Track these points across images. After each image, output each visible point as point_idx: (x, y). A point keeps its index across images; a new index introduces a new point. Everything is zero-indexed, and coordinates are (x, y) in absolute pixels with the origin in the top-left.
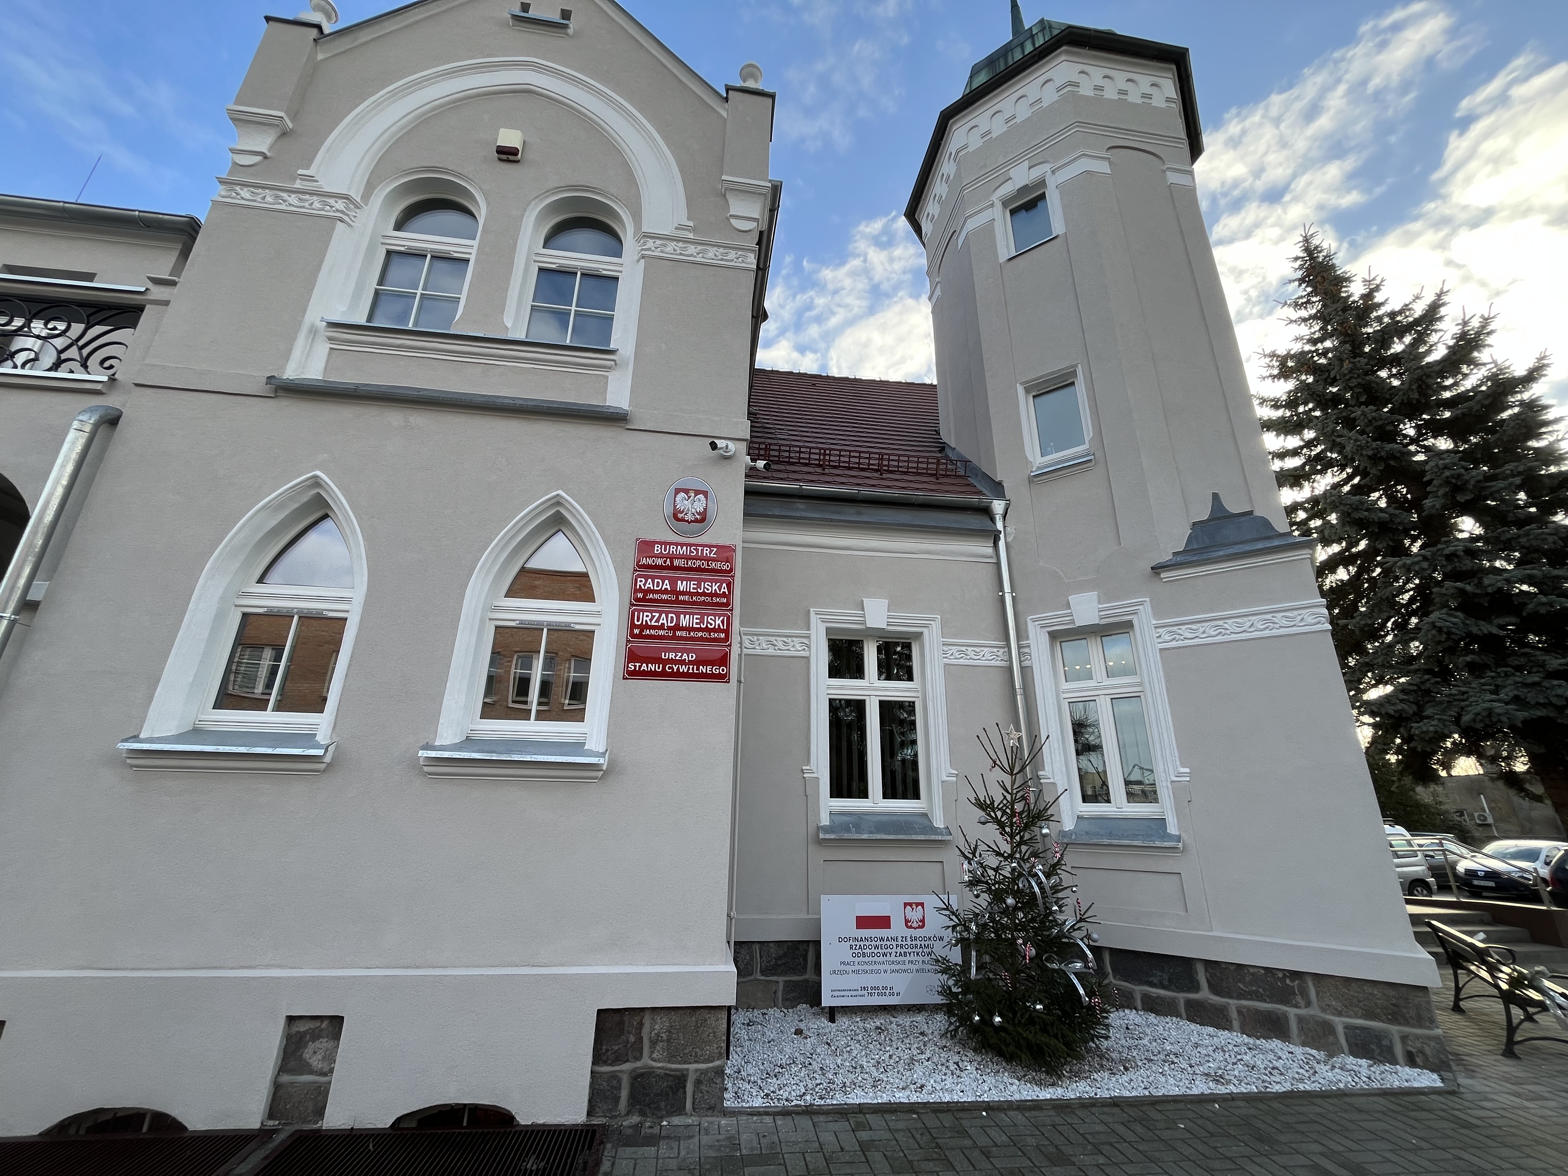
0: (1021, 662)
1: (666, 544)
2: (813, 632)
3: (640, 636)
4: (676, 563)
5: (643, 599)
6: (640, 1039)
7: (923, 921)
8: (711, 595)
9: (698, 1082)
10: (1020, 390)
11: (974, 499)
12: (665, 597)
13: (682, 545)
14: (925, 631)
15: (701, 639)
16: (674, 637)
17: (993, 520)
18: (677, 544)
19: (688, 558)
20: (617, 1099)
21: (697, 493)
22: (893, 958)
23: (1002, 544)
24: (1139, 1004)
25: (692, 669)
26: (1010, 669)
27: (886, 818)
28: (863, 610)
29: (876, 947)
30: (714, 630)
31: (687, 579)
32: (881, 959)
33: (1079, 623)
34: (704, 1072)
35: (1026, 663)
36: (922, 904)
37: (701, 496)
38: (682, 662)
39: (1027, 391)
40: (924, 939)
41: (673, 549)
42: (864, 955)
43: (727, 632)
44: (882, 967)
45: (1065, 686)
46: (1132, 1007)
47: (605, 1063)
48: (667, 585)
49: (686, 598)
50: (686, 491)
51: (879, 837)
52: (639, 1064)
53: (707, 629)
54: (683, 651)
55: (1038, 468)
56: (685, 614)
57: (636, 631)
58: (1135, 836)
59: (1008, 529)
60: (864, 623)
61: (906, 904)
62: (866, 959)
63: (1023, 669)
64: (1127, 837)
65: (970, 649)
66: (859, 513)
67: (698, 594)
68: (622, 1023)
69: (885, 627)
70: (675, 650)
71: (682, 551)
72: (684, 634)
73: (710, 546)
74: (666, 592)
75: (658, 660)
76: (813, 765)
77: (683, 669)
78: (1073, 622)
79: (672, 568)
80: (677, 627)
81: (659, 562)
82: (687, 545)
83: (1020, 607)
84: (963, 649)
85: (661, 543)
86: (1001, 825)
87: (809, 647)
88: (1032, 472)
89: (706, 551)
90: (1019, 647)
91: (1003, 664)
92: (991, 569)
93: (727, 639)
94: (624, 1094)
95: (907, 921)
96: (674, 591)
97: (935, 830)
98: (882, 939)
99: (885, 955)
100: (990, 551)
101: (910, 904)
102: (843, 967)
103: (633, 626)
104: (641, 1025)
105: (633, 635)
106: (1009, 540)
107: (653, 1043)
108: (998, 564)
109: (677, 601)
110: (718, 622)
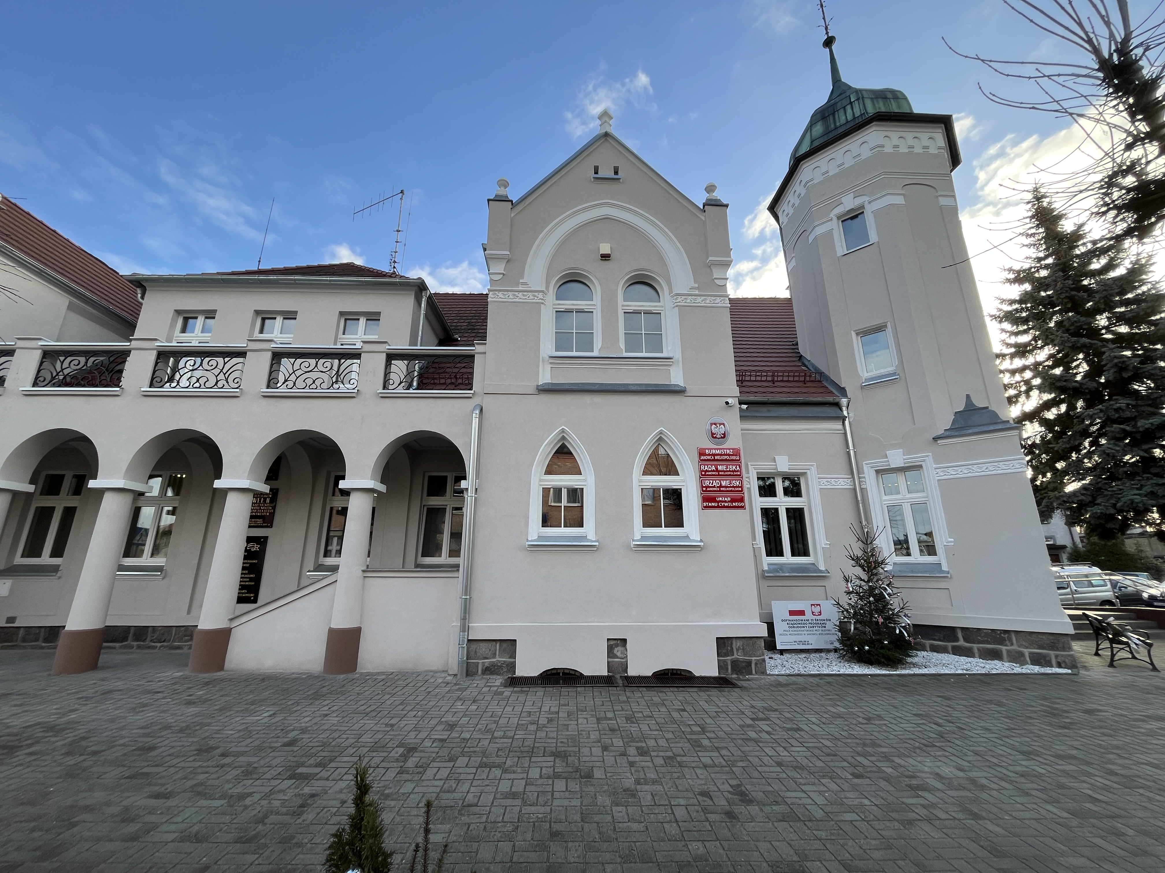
0: (860, 485)
1: (710, 449)
2: (750, 475)
3: (706, 491)
4: (716, 458)
5: (705, 475)
6: (732, 648)
7: (820, 612)
8: (733, 471)
9: (756, 664)
10: (854, 334)
11: (830, 399)
12: (714, 473)
13: (717, 449)
14: (808, 472)
15: (731, 491)
16: (720, 491)
17: (841, 410)
18: (715, 449)
19: (721, 455)
20: (727, 669)
21: (720, 424)
22: (808, 629)
23: (847, 422)
24: (928, 649)
25: (730, 504)
26: (855, 489)
27: (795, 566)
28: (775, 462)
29: (799, 624)
30: (737, 487)
31: (722, 465)
32: (802, 629)
33: (893, 466)
34: (758, 660)
35: (863, 486)
36: (819, 605)
37: (722, 426)
38: (725, 502)
39: (857, 334)
40: (821, 620)
41: (714, 452)
42: (794, 627)
43: (741, 487)
44: (803, 633)
45: (885, 498)
46: (924, 650)
47: (721, 656)
48: (714, 468)
49: (723, 473)
50: (715, 424)
51: (794, 574)
52: (733, 657)
53: (733, 487)
54: (725, 497)
55: (867, 380)
56: (723, 480)
57: (704, 489)
58: (925, 572)
59: (850, 415)
60: (776, 469)
61: (812, 605)
62: (795, 629)
63: (861, 489)
64: (921, 572)
65: (833, 480)
66: (769, 411)
67: (727, 471)
68: (724, 643)
69: (788, 471)
70: (722, 497)
71: (718, 452)
72: (724, 489)
73: (729, 449)
74: (713, 471)
75: (715, 501)
76: (757, 542)
77: (726, 504)
78: (889, 465)
79: (714, 460)
80: (721, 486)
81: (709, 457)
82: (719, 449)
83: (858, 457)
84: (829, 480)
85: (708, 449)
86: (862, 567)
87: (750, 483)
88: (863, 383)
89: (728, 452)
90: (859, 478)
91: (851, 487)
92: (842, 436)
93: (742, 491)
94: (729, 667)
95: (813, 612)
96: (717, 470)
97: (821, 571)
98: (802, 620)
99: (803, 627)
100: (841, 427)
101: (814, 605)
102: (785, 633)
103: (703, 487)
104: (732, 643)
105: (703, 490)
106: (851, 420)
107: (738, 650)
108: (845, 434)
109: (719, 475)
110: (738, 483)
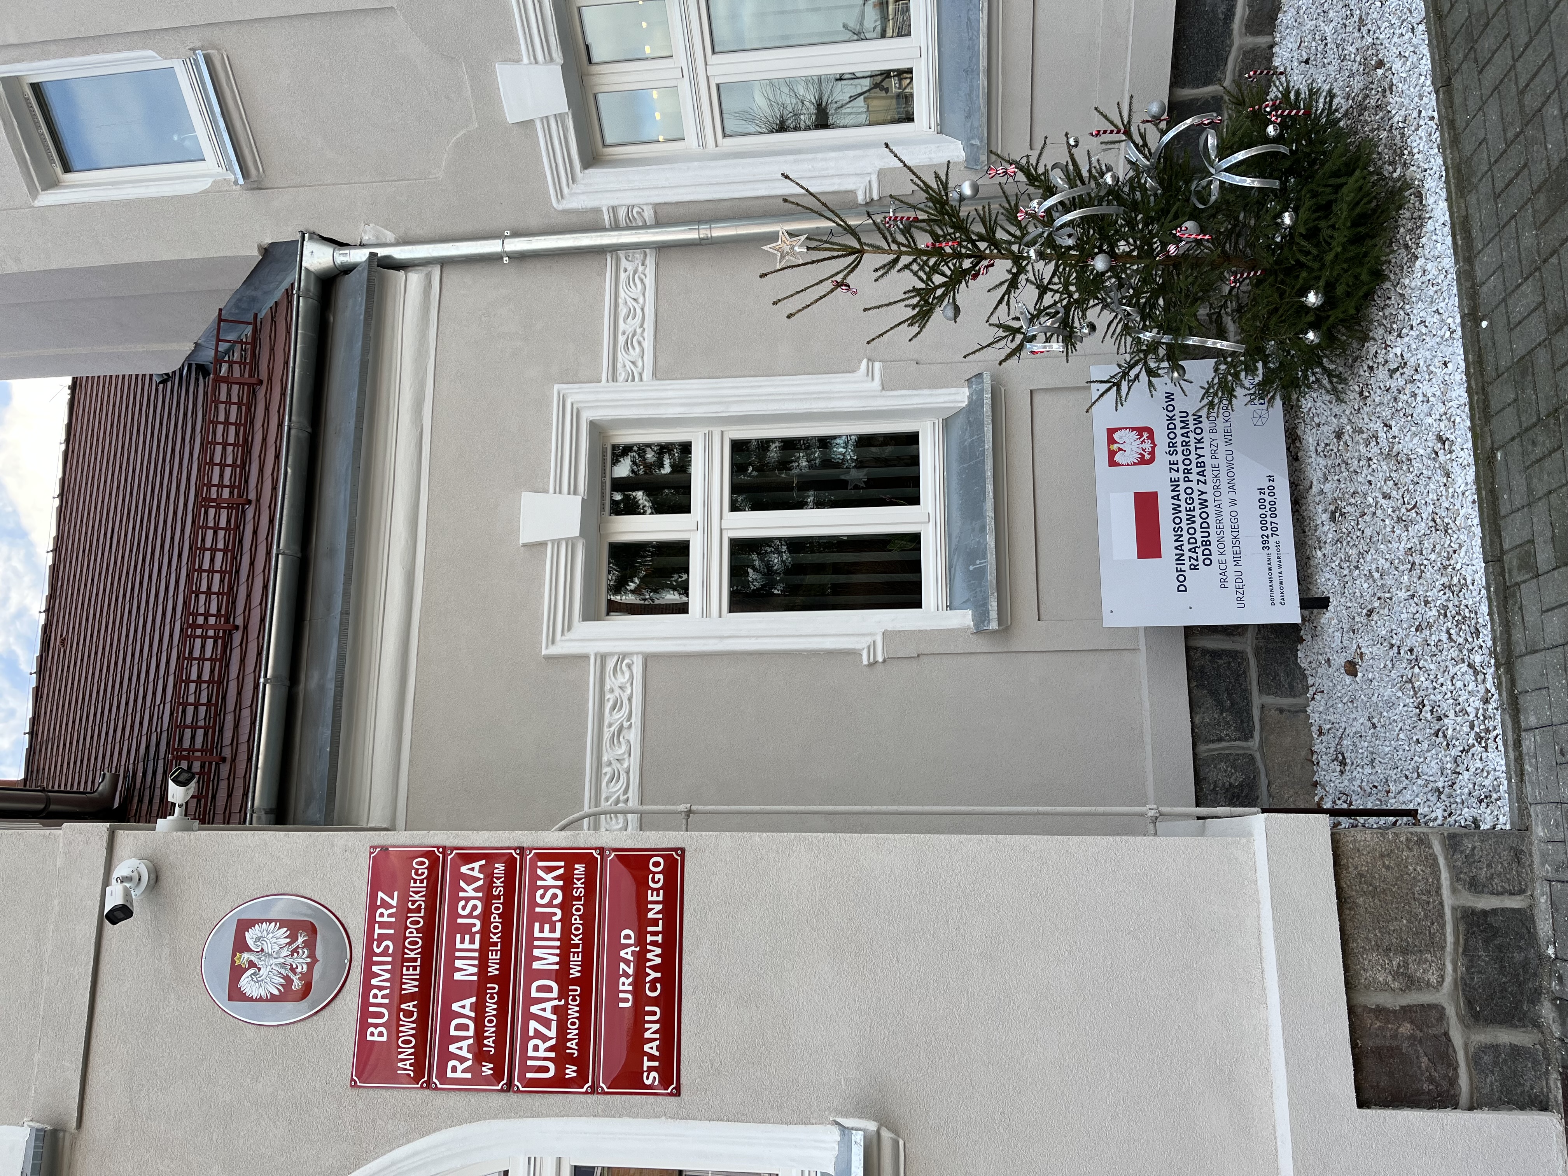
0: (645, 226)
1: (365, 1014)
2: (591, 649)
3: (581, 1062)
4: (411, 987)
5: (497, 1061)
6: (1407, 1011)
7: (1140, 430)
8: (488, 900)
9: (1475, 886)
10: (48, 198)
12: (491, 1009)
13: (369, 975)
14: (587, 416)
15: (588, 919)
16: (585, 981)
17: (347, 270)
18: (367, 988)
21: (240, 945)
22: (1208, 488)
23: (400, 253)
26: (661, 248)
28: (543, 544)
29: (1191, 520)
30: (567, 888)
31: (451, 958)
35: (649, 214)
36: (1111, 432)
37: (250, 936)
38: (641, 958)
40: (1171, 428)
41: (378, 997)
42: (1207, 543)
43: (571, 858)
47: (1453, 1081)
48: (464, 1006)
49: (494, 957)
50: (236, 972)
51: (990, 513)
52: (1451, 1011)
53: (565, 907)
54: (616, 959)
55: (229, 168)
57: (571, 1072)
59: (366, 238)
60: (571, 543)
61: (1113, 463)
62: (1213, 538)
63: (659, 223)
68: (1378, 1052)
69: (578, 500)
70: (614, 977)
71: (382, 975)
72: (575, 961)
73: (373, 907)
74: (479, 1008)
75: (638, 1013)
76: (860, 644)
77: (654, 956)
80: (562, 976)
83: (534, 222)
84: (621, 339)
85: (363, 1026)
86: (958, 277)
87: (623, 656)
88: (236, 183)
89: (385, 916)
90: (616, 227)
91: (650, 261)
92: (454, 276)
93: (588, 860)
94: (1505, 1037)
95: (1142, 461)
96: (479, 989)
97: (974, 405)
98: (1176, 509)
99: (1204, 503)
101: (1112, 454)
102: (1231, 584)
103: (560, 1081)
104: (1380, 1011)
105: (581, 1079)
106: (390, 237)
107: (1411, 983)
108: (444, 262)
110: (549, 879)
